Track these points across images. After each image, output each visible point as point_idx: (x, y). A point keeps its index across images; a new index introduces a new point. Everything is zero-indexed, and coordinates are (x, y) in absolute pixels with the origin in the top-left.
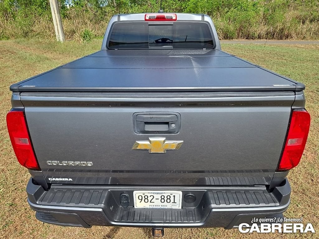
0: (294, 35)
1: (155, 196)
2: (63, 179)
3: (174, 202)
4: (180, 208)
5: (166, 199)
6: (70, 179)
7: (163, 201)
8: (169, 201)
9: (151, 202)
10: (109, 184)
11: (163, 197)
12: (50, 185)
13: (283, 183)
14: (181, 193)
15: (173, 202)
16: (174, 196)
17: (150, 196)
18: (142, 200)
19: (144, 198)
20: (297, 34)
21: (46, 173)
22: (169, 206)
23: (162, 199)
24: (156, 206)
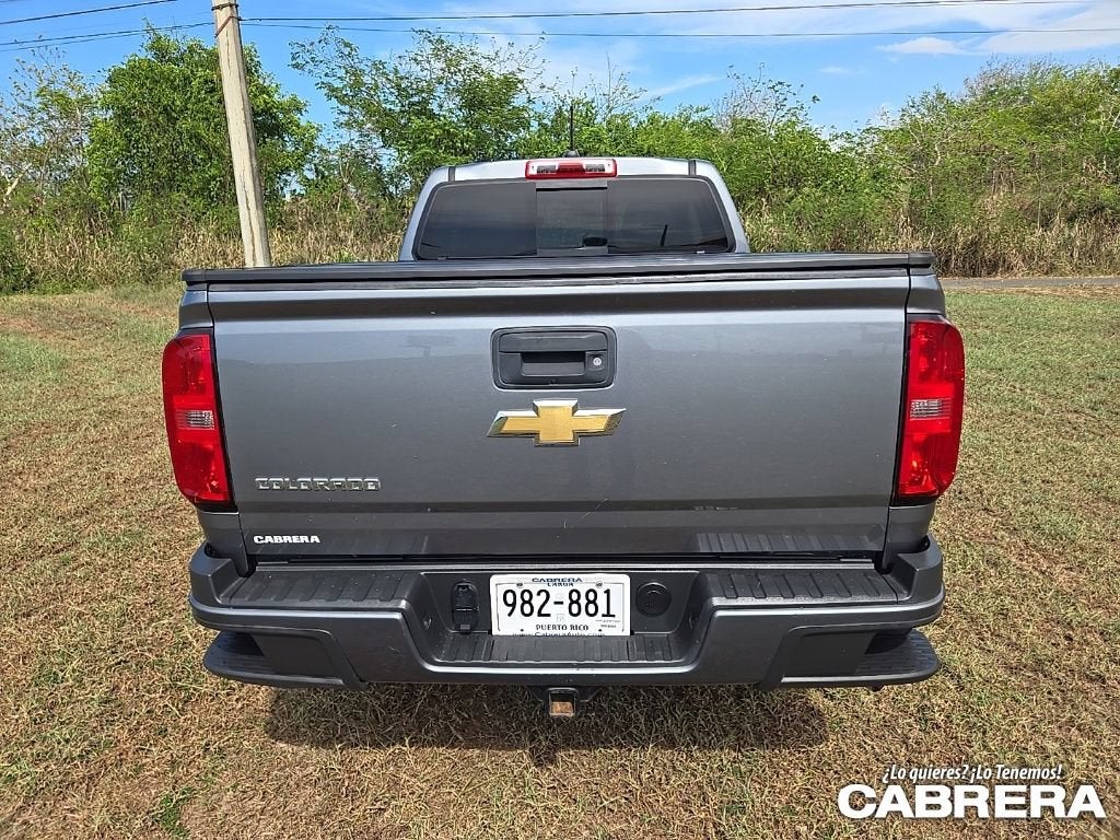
0: (1016, 260)
1: (553, 590)
2: (295, 539)
3: (608, 615)
4: (627, 633)
5: (583, 602)
6: (315, 539)
7: (575, 608)
8: (592, 609)
9: (540, 614)
10: (422, 553)
11: (575, 596)
12: (253, 560)
13: (922, 544)
14: (626, 579)
15: (605, 613)
16: (608, 592)
17: (539, 594)
18: (513, 605)
19: (519, 602)
20: (1028, 258)
21: (250, 520)
22: (594, 626)
23: (572, 602)
24: (554, 628)
